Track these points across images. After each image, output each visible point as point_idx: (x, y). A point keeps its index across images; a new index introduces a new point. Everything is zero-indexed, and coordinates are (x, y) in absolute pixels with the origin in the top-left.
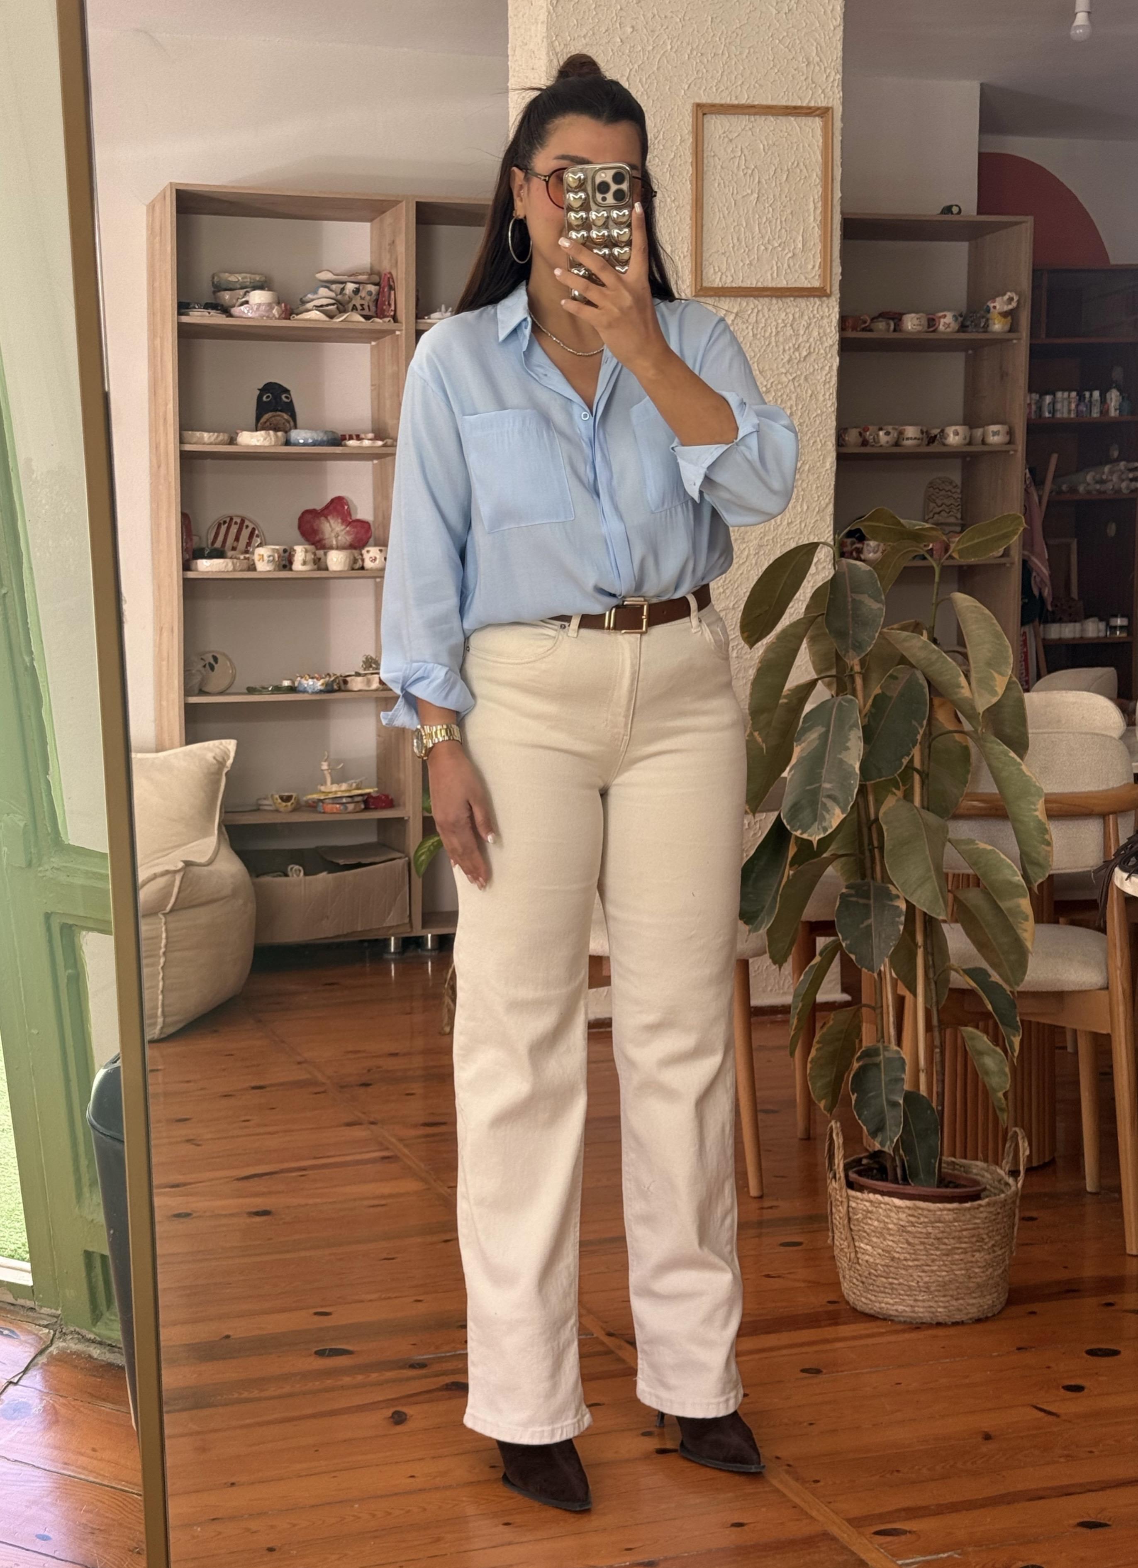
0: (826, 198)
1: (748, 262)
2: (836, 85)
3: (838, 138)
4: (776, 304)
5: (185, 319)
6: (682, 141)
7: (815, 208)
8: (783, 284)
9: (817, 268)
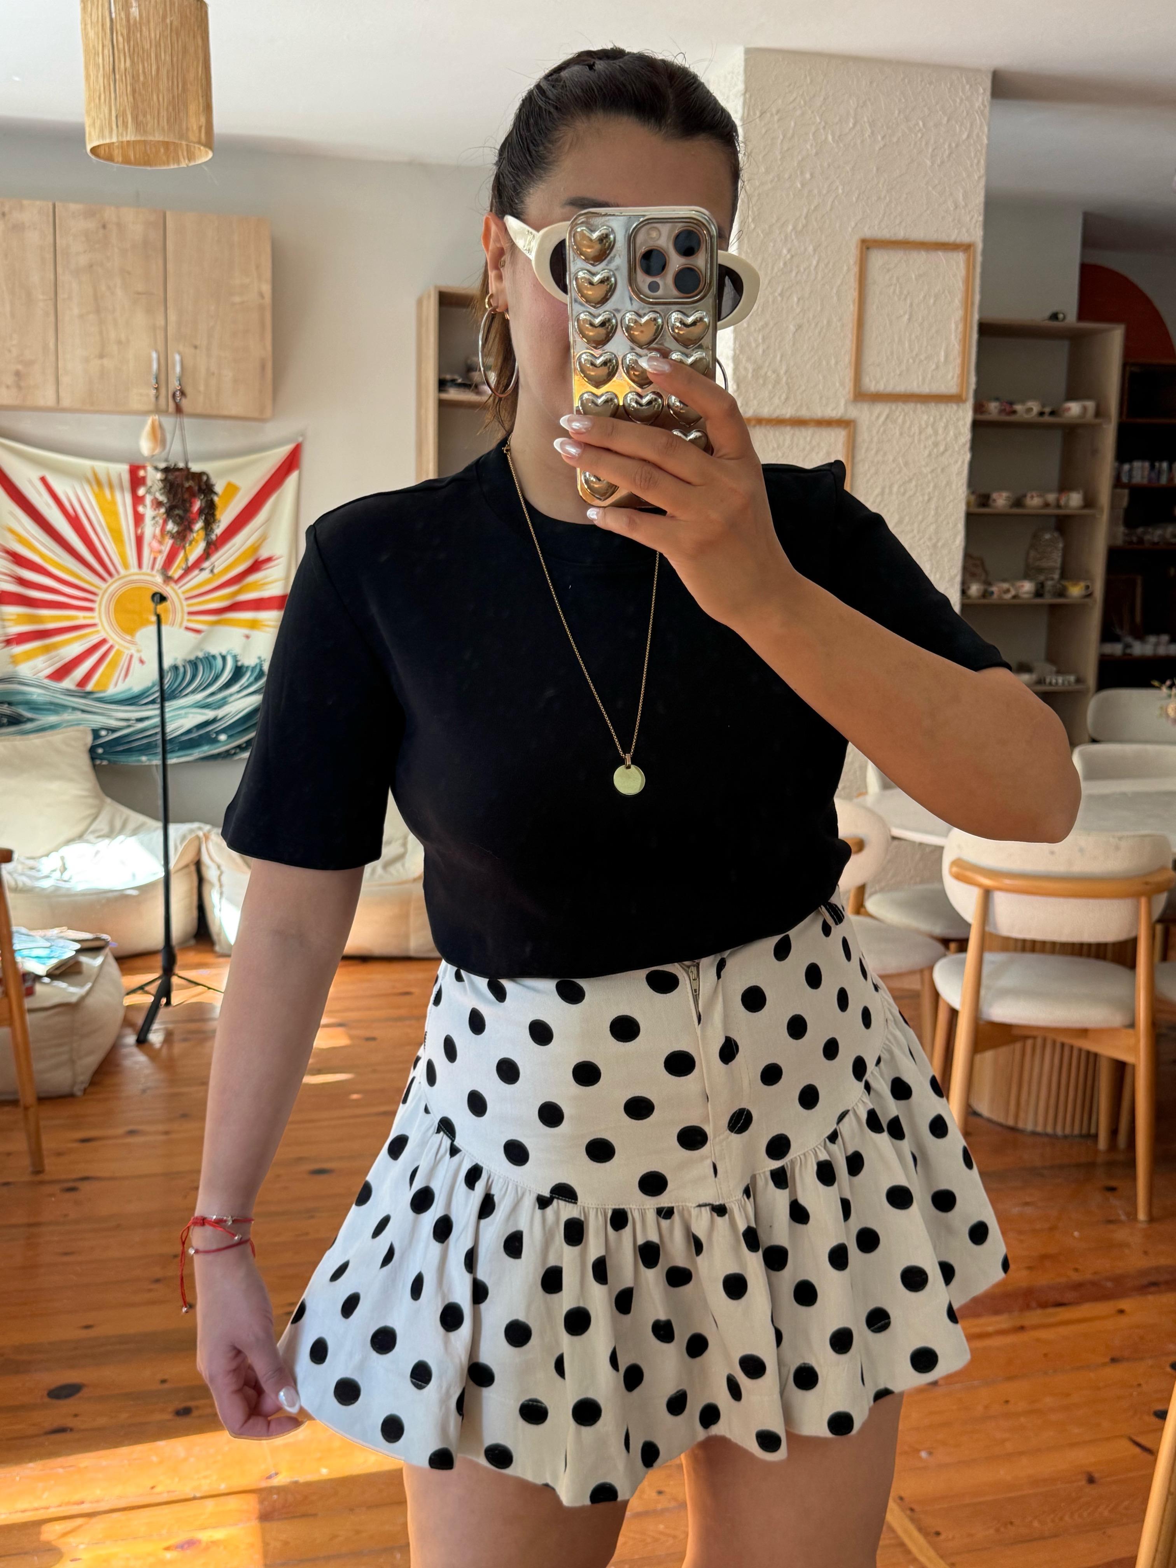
0: (966, 319)
1: (898, 372)
2: (978, 225)
3: (978, 270)
4: (920, 407)
5: (445, 396)
6: (849, 270)
7: (957, 328)
8: (926, 390)
9: (955, 379)
